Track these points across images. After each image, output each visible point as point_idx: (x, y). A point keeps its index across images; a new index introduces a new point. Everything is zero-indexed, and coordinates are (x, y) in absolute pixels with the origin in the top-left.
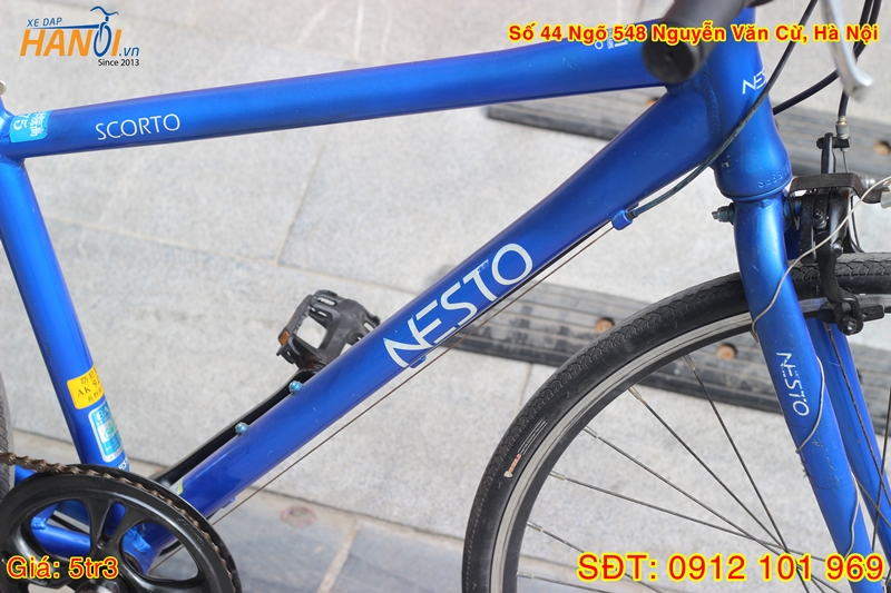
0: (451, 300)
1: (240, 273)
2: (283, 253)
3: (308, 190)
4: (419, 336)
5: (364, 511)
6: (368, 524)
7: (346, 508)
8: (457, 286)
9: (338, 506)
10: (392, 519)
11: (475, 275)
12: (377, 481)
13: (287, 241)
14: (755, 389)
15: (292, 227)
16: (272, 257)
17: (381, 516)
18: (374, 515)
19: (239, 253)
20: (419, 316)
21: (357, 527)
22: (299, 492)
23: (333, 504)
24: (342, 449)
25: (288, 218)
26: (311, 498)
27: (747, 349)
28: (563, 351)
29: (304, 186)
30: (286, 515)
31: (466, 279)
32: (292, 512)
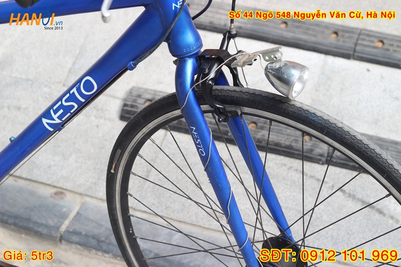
0: (66, 101)
1: (46, 90)
2: (65, 81)
3: (79, 53)
4: (55, 117)
5: (87, 193)
6: (88, 199)
7: (79, 192)
8: (68, 95)
9: (76, 191)
10: (99, 197)
11: (74, 90)
12: (94, 181)
13: (68, 76)
14: (263, 142)
15: (70, 69)
16: (60, 83)
17: (94, 196)
18: (91, 195)
19: (46, 81)
20: (55, 108)
21: (83, 201)
22: (60, 185)
23: (74, 190)
24: (81, 166)
25: (69, 66)
26: (65, 188)
27: (261, 125)
28: (180, 124)
29: (78, 51)
30: (53, 195)
31: (71, 92)
32: (56, 194)
